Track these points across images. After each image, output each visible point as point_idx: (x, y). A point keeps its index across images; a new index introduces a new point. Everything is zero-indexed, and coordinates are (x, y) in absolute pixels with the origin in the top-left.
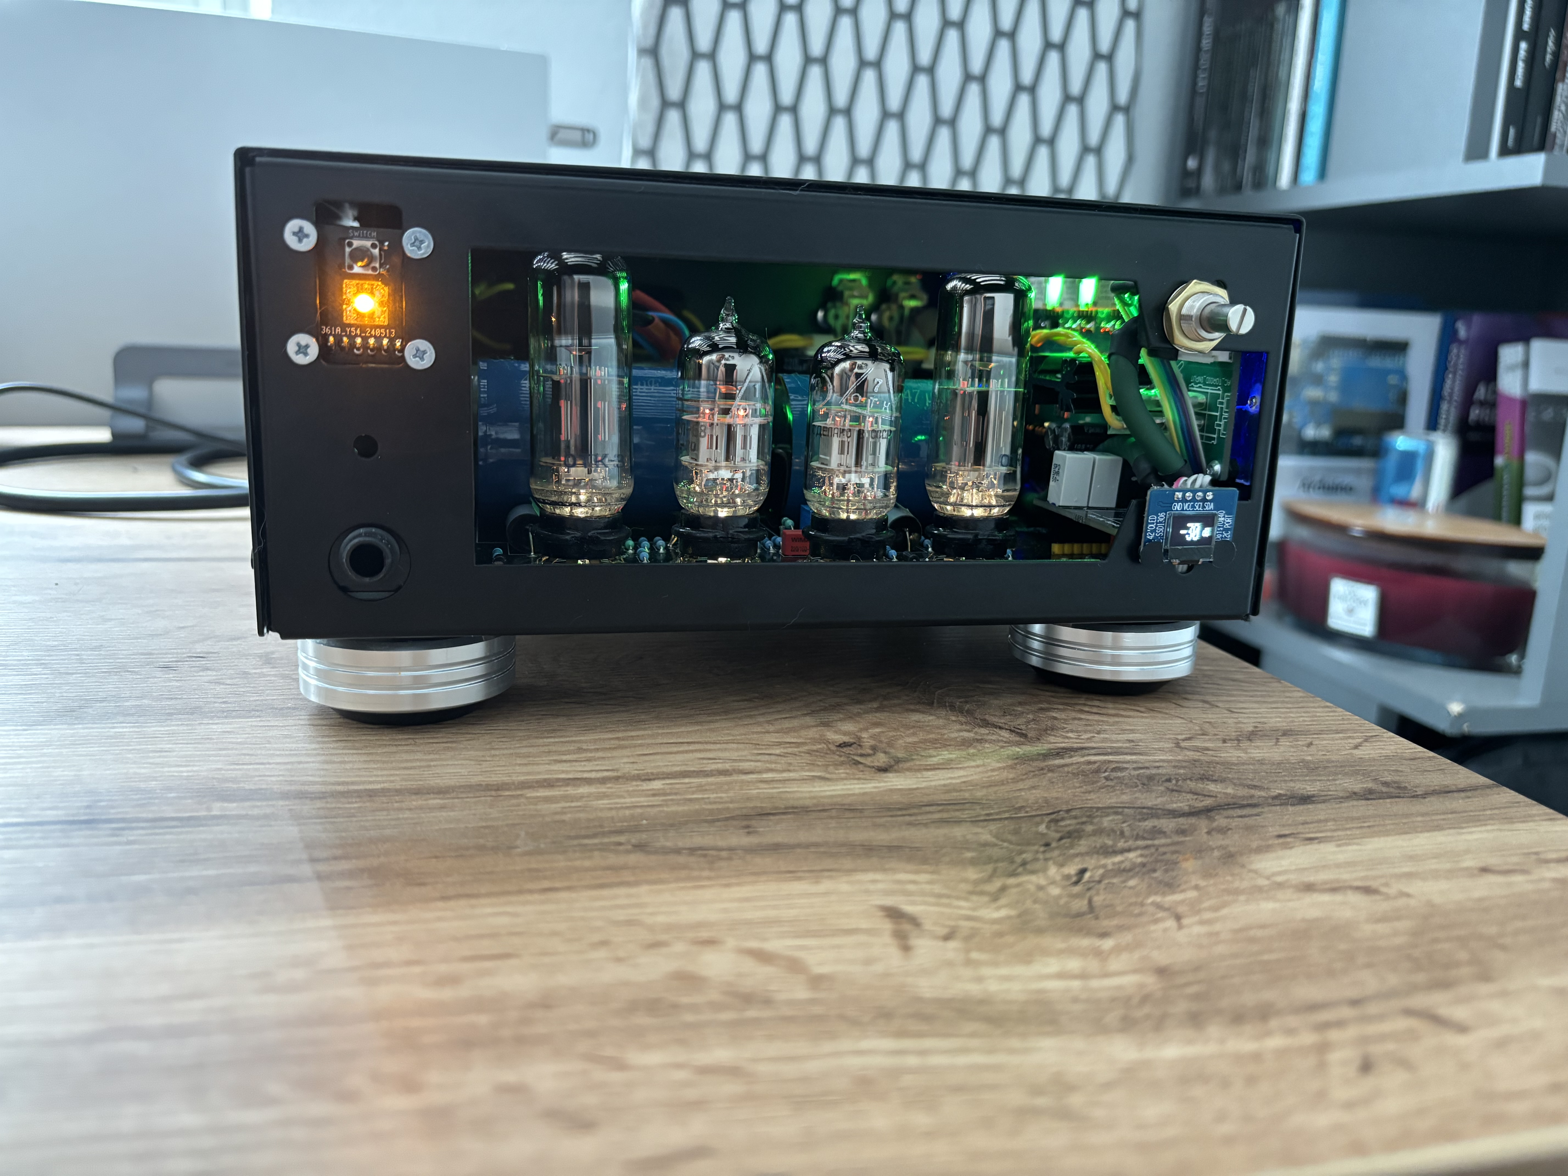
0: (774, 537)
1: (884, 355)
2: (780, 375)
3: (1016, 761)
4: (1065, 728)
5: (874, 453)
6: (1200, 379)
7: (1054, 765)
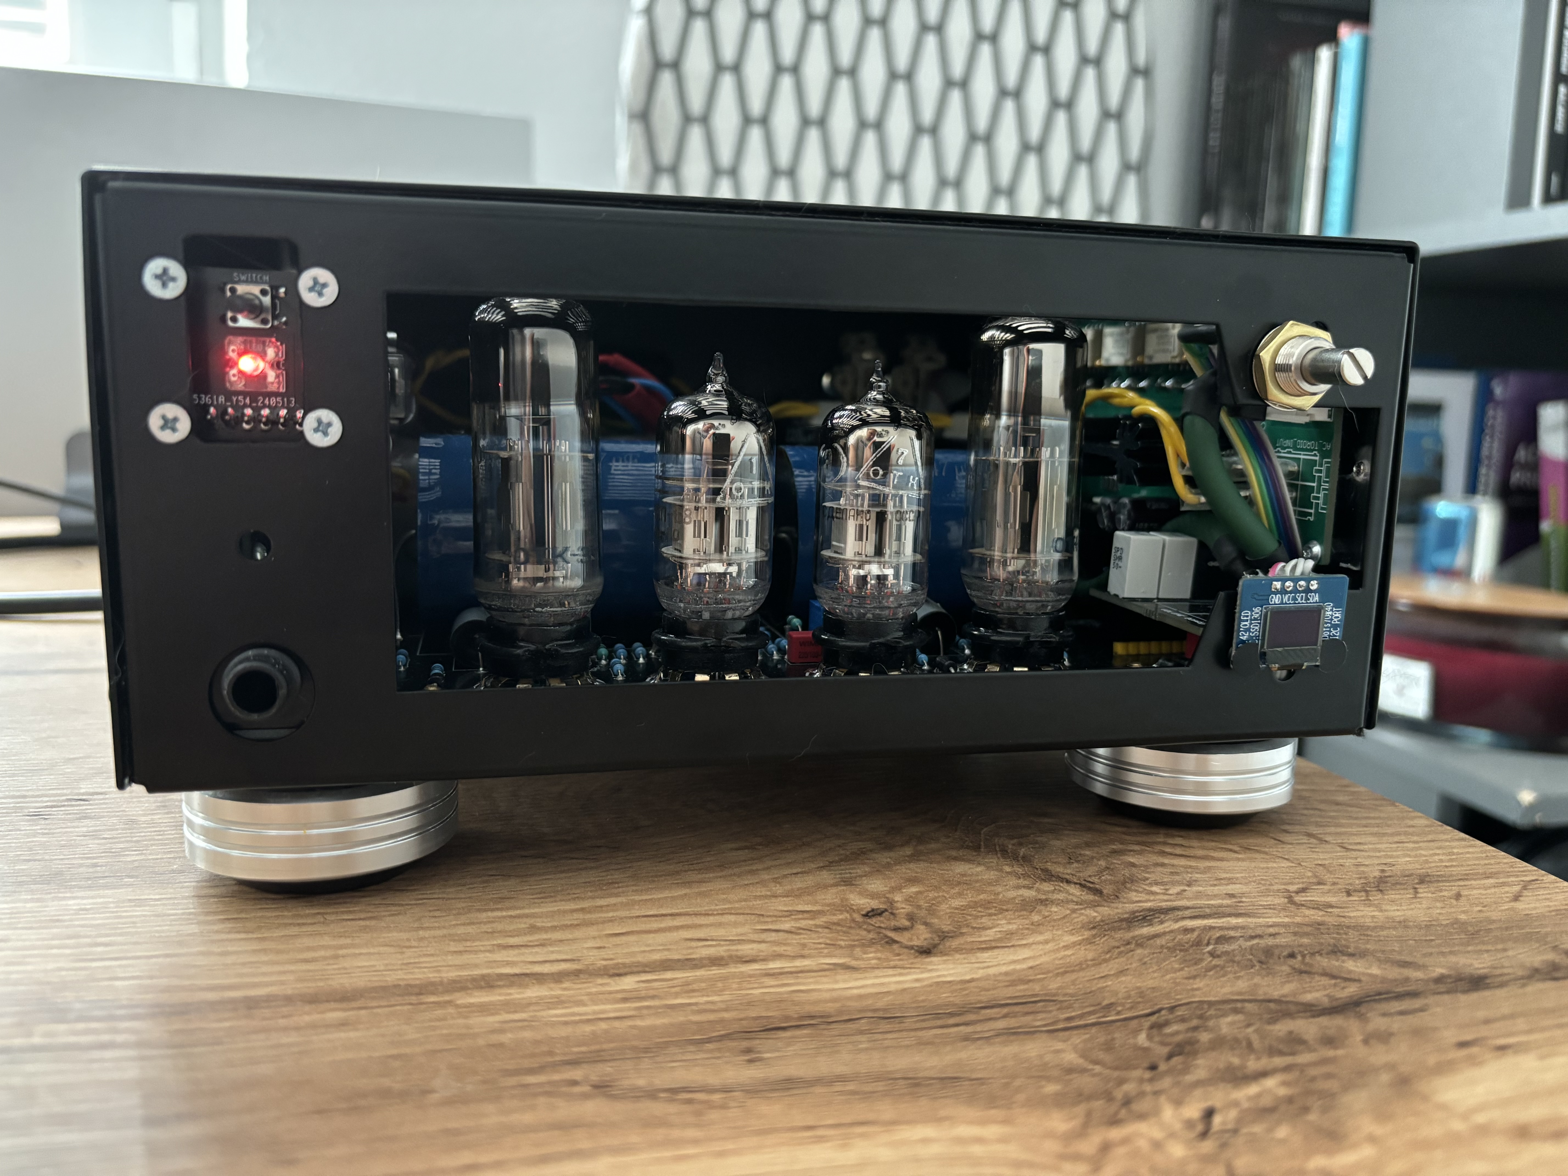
0: (778, 640)
1: (908, 420)
2: (782, 447)
3: (1094, 932)
4: (1147, 879)
5: (899, 538)
6: (1288, 443)
7: (1142, 936)
